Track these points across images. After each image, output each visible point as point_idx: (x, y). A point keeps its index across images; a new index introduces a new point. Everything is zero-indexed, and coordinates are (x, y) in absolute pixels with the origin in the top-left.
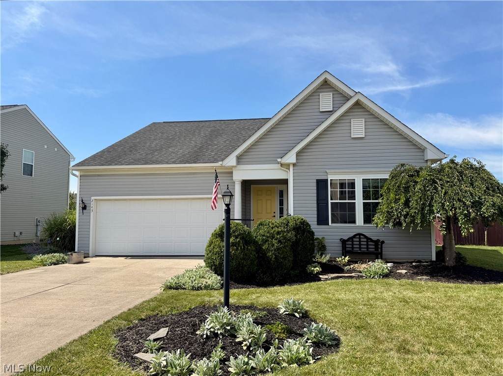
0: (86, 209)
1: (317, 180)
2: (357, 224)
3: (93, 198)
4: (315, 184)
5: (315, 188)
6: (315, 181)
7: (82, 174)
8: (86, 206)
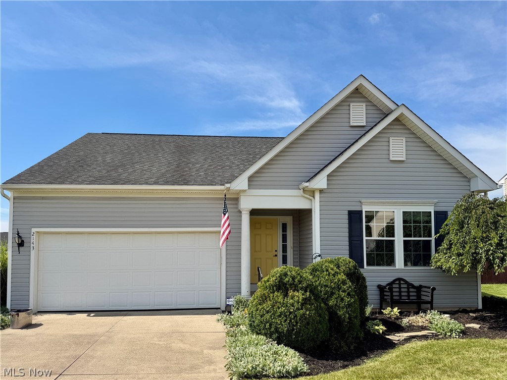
0: (23, 246)
1: (349, 211)
2: (397, 267)
3: (34, 230)
4: (347, 217)
5: (347, 221)
6: (347, 213)
7: (16, 195)
8: (23, 241)
